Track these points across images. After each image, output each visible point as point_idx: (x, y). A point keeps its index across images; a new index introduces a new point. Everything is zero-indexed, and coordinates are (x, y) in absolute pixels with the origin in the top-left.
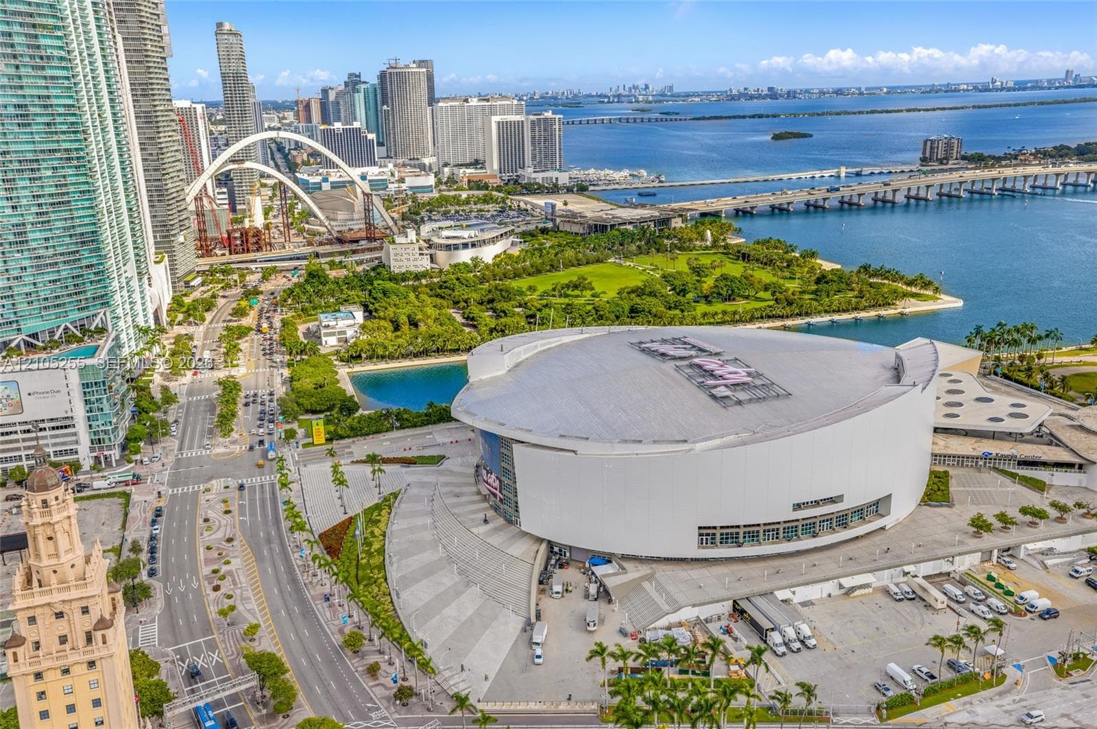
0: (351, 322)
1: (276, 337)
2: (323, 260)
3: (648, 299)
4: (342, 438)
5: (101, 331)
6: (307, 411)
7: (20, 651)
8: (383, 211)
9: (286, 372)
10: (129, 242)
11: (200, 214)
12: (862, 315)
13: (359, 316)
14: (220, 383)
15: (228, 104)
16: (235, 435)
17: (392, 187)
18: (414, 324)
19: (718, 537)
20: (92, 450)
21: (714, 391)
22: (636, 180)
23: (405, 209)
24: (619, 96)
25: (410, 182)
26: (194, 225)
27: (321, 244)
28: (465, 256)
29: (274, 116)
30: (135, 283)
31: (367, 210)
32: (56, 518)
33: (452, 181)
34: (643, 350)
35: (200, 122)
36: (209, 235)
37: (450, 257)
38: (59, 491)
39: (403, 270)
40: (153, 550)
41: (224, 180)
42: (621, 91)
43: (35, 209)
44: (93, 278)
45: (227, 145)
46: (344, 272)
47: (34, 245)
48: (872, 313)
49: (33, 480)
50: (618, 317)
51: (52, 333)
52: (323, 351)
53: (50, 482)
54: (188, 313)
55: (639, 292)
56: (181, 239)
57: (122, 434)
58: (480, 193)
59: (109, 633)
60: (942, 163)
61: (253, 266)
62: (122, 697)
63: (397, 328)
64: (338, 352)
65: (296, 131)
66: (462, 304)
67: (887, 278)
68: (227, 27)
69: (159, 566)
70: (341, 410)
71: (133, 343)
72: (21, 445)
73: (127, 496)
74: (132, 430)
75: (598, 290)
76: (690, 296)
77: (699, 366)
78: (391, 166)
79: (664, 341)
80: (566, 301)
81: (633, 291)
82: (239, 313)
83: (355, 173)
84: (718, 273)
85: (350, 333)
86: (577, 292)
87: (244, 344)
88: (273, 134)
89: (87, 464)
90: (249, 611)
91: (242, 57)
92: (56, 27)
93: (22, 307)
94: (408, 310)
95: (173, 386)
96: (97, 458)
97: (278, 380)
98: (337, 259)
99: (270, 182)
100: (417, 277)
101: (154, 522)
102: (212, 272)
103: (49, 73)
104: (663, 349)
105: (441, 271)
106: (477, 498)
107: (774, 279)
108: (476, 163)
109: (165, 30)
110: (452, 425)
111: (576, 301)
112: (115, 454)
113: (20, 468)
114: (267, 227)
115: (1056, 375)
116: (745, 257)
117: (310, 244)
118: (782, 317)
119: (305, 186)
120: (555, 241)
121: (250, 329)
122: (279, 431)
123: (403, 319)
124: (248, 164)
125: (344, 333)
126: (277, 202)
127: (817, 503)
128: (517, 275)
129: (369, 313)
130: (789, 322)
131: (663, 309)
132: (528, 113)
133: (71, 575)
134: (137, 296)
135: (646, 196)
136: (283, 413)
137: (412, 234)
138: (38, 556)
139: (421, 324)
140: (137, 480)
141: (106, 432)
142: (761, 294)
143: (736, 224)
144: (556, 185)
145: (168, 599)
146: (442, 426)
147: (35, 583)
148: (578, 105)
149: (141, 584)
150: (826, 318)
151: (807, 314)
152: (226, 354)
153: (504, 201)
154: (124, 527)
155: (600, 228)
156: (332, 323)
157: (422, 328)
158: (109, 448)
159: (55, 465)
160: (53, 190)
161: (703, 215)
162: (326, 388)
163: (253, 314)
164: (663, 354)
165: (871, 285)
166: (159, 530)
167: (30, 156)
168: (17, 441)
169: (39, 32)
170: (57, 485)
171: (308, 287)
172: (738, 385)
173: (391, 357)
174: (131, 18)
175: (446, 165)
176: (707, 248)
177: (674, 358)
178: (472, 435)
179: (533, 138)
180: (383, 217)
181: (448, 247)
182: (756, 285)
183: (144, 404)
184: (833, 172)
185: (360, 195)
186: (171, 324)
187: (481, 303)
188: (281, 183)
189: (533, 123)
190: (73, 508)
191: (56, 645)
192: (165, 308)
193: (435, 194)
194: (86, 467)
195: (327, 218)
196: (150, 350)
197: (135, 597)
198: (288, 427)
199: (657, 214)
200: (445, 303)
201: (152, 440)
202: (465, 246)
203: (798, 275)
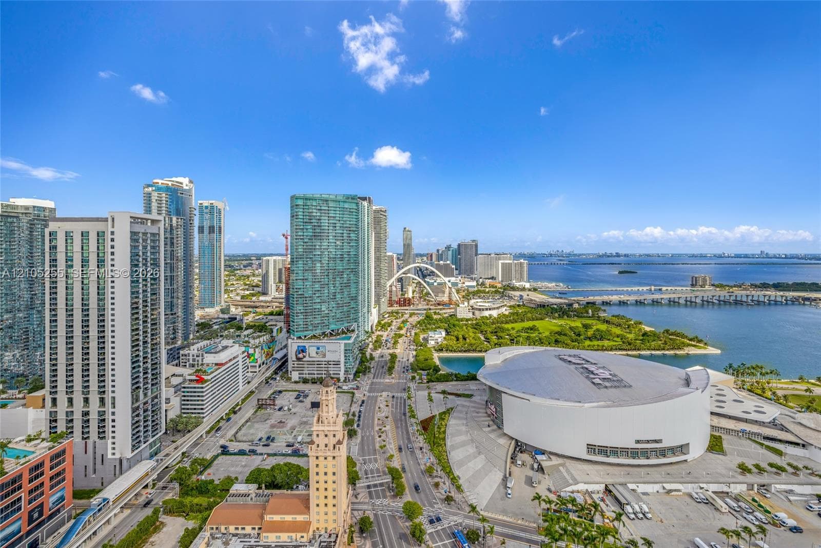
0: (440, 336)
1: (412, 339)
2: (432, 311)
3: (563, 337)
4: (433, 382)
5: (353, 331)
6: (421, 369)
7: (313, 446)
8: (456, 294)
9: (414, 353)
10: (366, 300)
11: (391, 292)
12: (667, 352)
13: (444, 334)
14: (390, 355)
15: (404, 254)
16: (393, 375)
17: (460, 285)
18: (465, 339)
19: (597, 451)
20: (344, 374)
21: (594, 381)
22: (558, 287)
23: (464, 294)
24: (551, 254)
25: (467, 284)
26: (388, 296)
27: (431, 305)
28: (486, 314)
29: (420, 258)
30: (366, 314)
31: (450, 293)
32: (330, 398)
33: (483, 284)
34: (560, 359)
35: (395, 260)
36: (393, 299)
37: (480, 313)
38: (332, 388)
39: (462, 317)
40: (359, 416)
41: (400, 280)
42: (552, 252)
43: (340, 288)
44: (353, 312)
45: (402, 268)
46: (439, 316)
47: (337, 299)
48: (672, 352)
49: (324, 382)
50: (549, 343)
51: (338, 330)
52: (429, 346)
53: (330, 384)
54: (382, 327)
55: (559, 333)
56: (383, 300)
57: (355, 370)
58: (494, 290)
59: (341, 446)
60: (702, 287)
61: (406, 312)
62: (342, 474)
63: (458, 339)
64: (434, 347)
65: (427, 264)
66: (484, 332)
67: (678, 337)
68: (407, 229)
69: (361, 423)
70: (434, 370)
71: (363, 336)
72: (323, 369)
73: (353, 393)
74: (358, 368)
75: (541, 331)
76: (582, 337)
77: (587, 369)
78: (460, 277)
79: (570, 356)
80: (527, 335)
81: (556, 333)
82: (400, 328)
83: (446, 279)
84: (595, 328)
85: (440, 340)
86: (532, 331)
87: (400, 340)
88: (418, 265)
89: (342, 379)
90: (391, 448)
91: (411, 239)
92: (356, 231)
93: (331, 320)
94: (462, 333)
95: (373, 353)
96: (346, 377)
97: (411, 355)
98: (437, 311)
99: (416, 281)
100: (467, 320)
101: (361, 406)
102: (392, 312)
103: (351, 244)
104: (569, 359)
105: (476, 319)
106: (486, 415)
107: (622, 333)
108: (492, 278)
109: (388, 230)
110: (477, 382)
111: (532, 335)
112: (351, 377)
113: (322, 377)
114: (413, 298)
115: (780, 393)
116: (608, 322)
117: (428, 305)
118: (626, 350)
119: (428, 283)
120: (523, 310)
121: (403, 335)
122: (410, 376)
123: (460, 336)
124: (409, 275)
125: (437, 340)
126: (417, 289)
127: (648, 442)
128: (507, 323)
129: (448, 333)
130: (630, 353)
131: (569, 342)
132: (514, 260)
133: (332, 421)
134: (366, 320)
135: (562, 294)
136: (412, 369)
137: (466, 304)
138: (322, 411)
139: (467, 339)
140: (358, 388)
141: (350, 368)
142: (616, 339)
143: (603, 308)
144: (524, 288)
145: (363, 437)
146: (473, 382)
147: (320, 422)
148: (534, 257)
149: (354, 429)
150: (648, 352)
151: (638, 350)
152: (394, 344)
153: (503, 293)
154: (351, 406)
155: (542, 306)
156: (433, 336)
157: (468, 341)
158: (350, 374)
159: (332, 378)
160: (346, 282)
161: (588, 303)
162: (429, 361)
163: (405, 329)
164: (570, 361)
165: (670, 339)
166: (362, 409)
167: (341, 270)
168: (322, 367)
169: (351, 232)
170: (332, 386)
171: (426, 321)
172: (605, 379)
173: (455, 351)
174: (378, 227)
175: (481, 278)
176: (590, 317)
177: (575, 364)
178: (485, 387)
179: (515, 269)
180: (456, 297)
181: (480, 310)
182: (613, 335)
183: (364, 359)
184: (648, 288)
185: (448, 288)
186: (376, 330)
187: (492, 333)
188: (419, 282)
189: (516, 263)
190: (335, 395)
191: (323, 447)
192: (375, 324)
193: (476, 289)
194: (342, 381)
195: (435, 296)
196: (368, 339)
197: (351, 434)
198: (413, 375)
199: (567, 301)
200: (477, 331)
201: (364, 373)
202: (487, 309)
203: (633, 332)
